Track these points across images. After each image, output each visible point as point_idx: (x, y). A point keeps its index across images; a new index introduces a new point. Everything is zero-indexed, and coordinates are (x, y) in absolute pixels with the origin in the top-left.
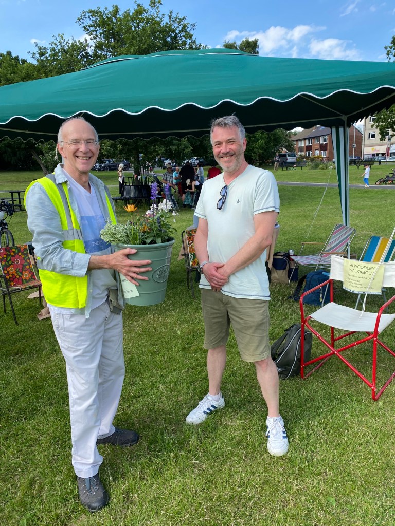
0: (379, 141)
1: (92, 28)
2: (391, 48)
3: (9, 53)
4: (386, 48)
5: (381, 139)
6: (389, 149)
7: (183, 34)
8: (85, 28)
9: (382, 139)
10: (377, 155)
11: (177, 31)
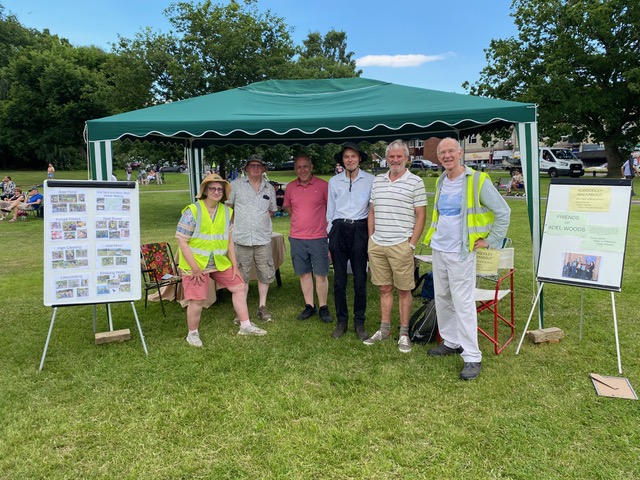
0: (481, 147)
1: (180, 21)
2: (490, 51)
3: (47, 31)
4: (485, 50)
5: (483, 145)
6: (492, 156)
7: (279, 34)
8: (171, 20)
9: (485, 145)
10: (480, 161)
11: (274, 30)
